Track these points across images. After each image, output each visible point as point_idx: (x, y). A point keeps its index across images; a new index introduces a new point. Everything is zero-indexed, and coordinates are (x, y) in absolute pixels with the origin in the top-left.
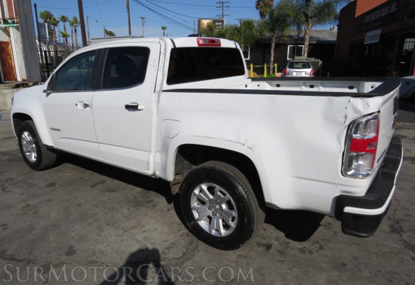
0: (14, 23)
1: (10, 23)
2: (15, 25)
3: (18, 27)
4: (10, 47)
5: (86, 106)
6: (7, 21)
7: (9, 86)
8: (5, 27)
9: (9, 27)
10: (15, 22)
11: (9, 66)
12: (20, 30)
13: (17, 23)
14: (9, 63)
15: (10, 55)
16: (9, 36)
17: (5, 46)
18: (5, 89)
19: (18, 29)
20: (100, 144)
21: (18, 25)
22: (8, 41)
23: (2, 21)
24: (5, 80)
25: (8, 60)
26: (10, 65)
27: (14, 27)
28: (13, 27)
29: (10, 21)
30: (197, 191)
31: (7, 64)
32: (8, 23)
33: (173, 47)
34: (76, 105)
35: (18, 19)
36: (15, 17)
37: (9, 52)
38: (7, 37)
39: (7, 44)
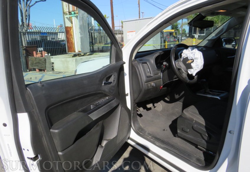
0: (75, 13)
1: (73, 14)
2: (75, 15)
3: (77, 16)
4: (72, 30)
6: (71, 13)
7: (70, 55)
8: (70, 17)
9: (72, 17)
10: (76, 13)
11: (71, 42)
12: (78, 18)
13: (77, 14)
14: (71, 40)
15: (72, 35)
16: (72, 23)
17: (69, 30)
18: (68, 57)
19: (77, 18)
21: (77, 15)
22: (72, 26)
23: (68, 13)
24: (68, 52)
25: (70, 39)
26: (72, 42)
27: (75, 16)
28: (74, 16)
29: (73, 13)
31: (70, 41)
32: (72, 14)
35: (77, 11)
36: (76, 10)
37: (72, 33)
38: (70, 23)
39: (70, 28)
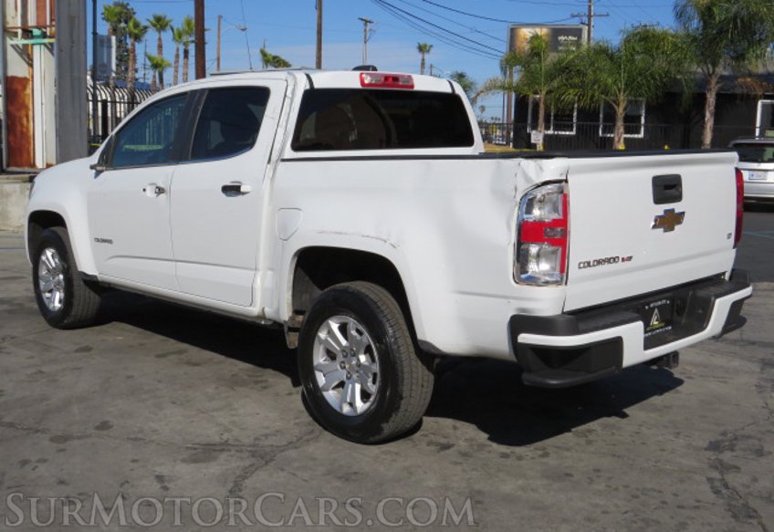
0: (44, 35)
1: (38, 37)
2: (46, 41)
3: (51, 44)
4: (29, 91)
5: (160, 191)
6: (31, 32)
7: (15, 179)
8: (25, 46)
9: (33, 45)
10: (48, 34)
11: (22, 132)
12: (55, 51)
13: (50, 37)
14: (22, 125)
15: (27, 108)
16: (31, 65)
17: (19, 87)
18: (8, 183)
19: (51, 51)
20: (179, 263)
21: (52, 40)
22: (28, 77)
23: (20, 31)
24: (8, 166)
25: (21, 118)
26: (24, 130)
27: (45, 44)
28: (41, 44)
29: (36, 32)
30: (322, 335)
31: (19, 128)
32: (33, 37)
33: (308, 87)
34: (144, 190)
35: (53, 29)
36: (48, 23)
37: (27, 101)
38: (26, 66)
39: (24, 82)
